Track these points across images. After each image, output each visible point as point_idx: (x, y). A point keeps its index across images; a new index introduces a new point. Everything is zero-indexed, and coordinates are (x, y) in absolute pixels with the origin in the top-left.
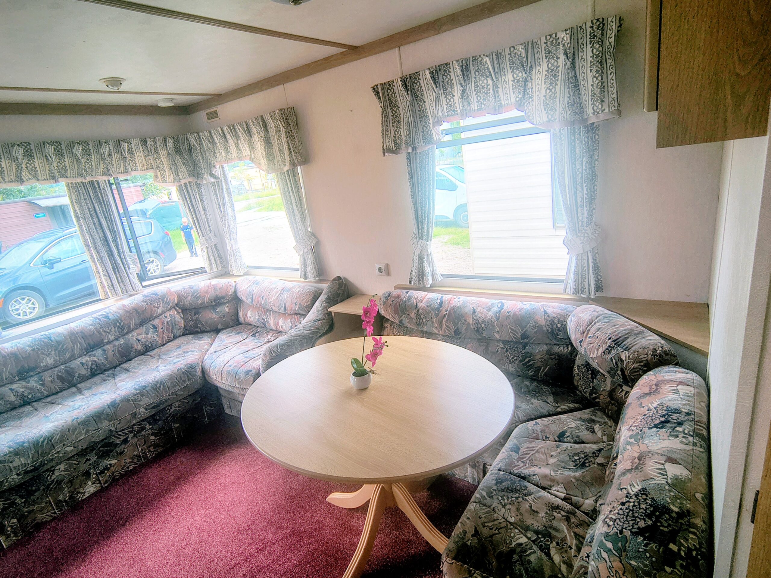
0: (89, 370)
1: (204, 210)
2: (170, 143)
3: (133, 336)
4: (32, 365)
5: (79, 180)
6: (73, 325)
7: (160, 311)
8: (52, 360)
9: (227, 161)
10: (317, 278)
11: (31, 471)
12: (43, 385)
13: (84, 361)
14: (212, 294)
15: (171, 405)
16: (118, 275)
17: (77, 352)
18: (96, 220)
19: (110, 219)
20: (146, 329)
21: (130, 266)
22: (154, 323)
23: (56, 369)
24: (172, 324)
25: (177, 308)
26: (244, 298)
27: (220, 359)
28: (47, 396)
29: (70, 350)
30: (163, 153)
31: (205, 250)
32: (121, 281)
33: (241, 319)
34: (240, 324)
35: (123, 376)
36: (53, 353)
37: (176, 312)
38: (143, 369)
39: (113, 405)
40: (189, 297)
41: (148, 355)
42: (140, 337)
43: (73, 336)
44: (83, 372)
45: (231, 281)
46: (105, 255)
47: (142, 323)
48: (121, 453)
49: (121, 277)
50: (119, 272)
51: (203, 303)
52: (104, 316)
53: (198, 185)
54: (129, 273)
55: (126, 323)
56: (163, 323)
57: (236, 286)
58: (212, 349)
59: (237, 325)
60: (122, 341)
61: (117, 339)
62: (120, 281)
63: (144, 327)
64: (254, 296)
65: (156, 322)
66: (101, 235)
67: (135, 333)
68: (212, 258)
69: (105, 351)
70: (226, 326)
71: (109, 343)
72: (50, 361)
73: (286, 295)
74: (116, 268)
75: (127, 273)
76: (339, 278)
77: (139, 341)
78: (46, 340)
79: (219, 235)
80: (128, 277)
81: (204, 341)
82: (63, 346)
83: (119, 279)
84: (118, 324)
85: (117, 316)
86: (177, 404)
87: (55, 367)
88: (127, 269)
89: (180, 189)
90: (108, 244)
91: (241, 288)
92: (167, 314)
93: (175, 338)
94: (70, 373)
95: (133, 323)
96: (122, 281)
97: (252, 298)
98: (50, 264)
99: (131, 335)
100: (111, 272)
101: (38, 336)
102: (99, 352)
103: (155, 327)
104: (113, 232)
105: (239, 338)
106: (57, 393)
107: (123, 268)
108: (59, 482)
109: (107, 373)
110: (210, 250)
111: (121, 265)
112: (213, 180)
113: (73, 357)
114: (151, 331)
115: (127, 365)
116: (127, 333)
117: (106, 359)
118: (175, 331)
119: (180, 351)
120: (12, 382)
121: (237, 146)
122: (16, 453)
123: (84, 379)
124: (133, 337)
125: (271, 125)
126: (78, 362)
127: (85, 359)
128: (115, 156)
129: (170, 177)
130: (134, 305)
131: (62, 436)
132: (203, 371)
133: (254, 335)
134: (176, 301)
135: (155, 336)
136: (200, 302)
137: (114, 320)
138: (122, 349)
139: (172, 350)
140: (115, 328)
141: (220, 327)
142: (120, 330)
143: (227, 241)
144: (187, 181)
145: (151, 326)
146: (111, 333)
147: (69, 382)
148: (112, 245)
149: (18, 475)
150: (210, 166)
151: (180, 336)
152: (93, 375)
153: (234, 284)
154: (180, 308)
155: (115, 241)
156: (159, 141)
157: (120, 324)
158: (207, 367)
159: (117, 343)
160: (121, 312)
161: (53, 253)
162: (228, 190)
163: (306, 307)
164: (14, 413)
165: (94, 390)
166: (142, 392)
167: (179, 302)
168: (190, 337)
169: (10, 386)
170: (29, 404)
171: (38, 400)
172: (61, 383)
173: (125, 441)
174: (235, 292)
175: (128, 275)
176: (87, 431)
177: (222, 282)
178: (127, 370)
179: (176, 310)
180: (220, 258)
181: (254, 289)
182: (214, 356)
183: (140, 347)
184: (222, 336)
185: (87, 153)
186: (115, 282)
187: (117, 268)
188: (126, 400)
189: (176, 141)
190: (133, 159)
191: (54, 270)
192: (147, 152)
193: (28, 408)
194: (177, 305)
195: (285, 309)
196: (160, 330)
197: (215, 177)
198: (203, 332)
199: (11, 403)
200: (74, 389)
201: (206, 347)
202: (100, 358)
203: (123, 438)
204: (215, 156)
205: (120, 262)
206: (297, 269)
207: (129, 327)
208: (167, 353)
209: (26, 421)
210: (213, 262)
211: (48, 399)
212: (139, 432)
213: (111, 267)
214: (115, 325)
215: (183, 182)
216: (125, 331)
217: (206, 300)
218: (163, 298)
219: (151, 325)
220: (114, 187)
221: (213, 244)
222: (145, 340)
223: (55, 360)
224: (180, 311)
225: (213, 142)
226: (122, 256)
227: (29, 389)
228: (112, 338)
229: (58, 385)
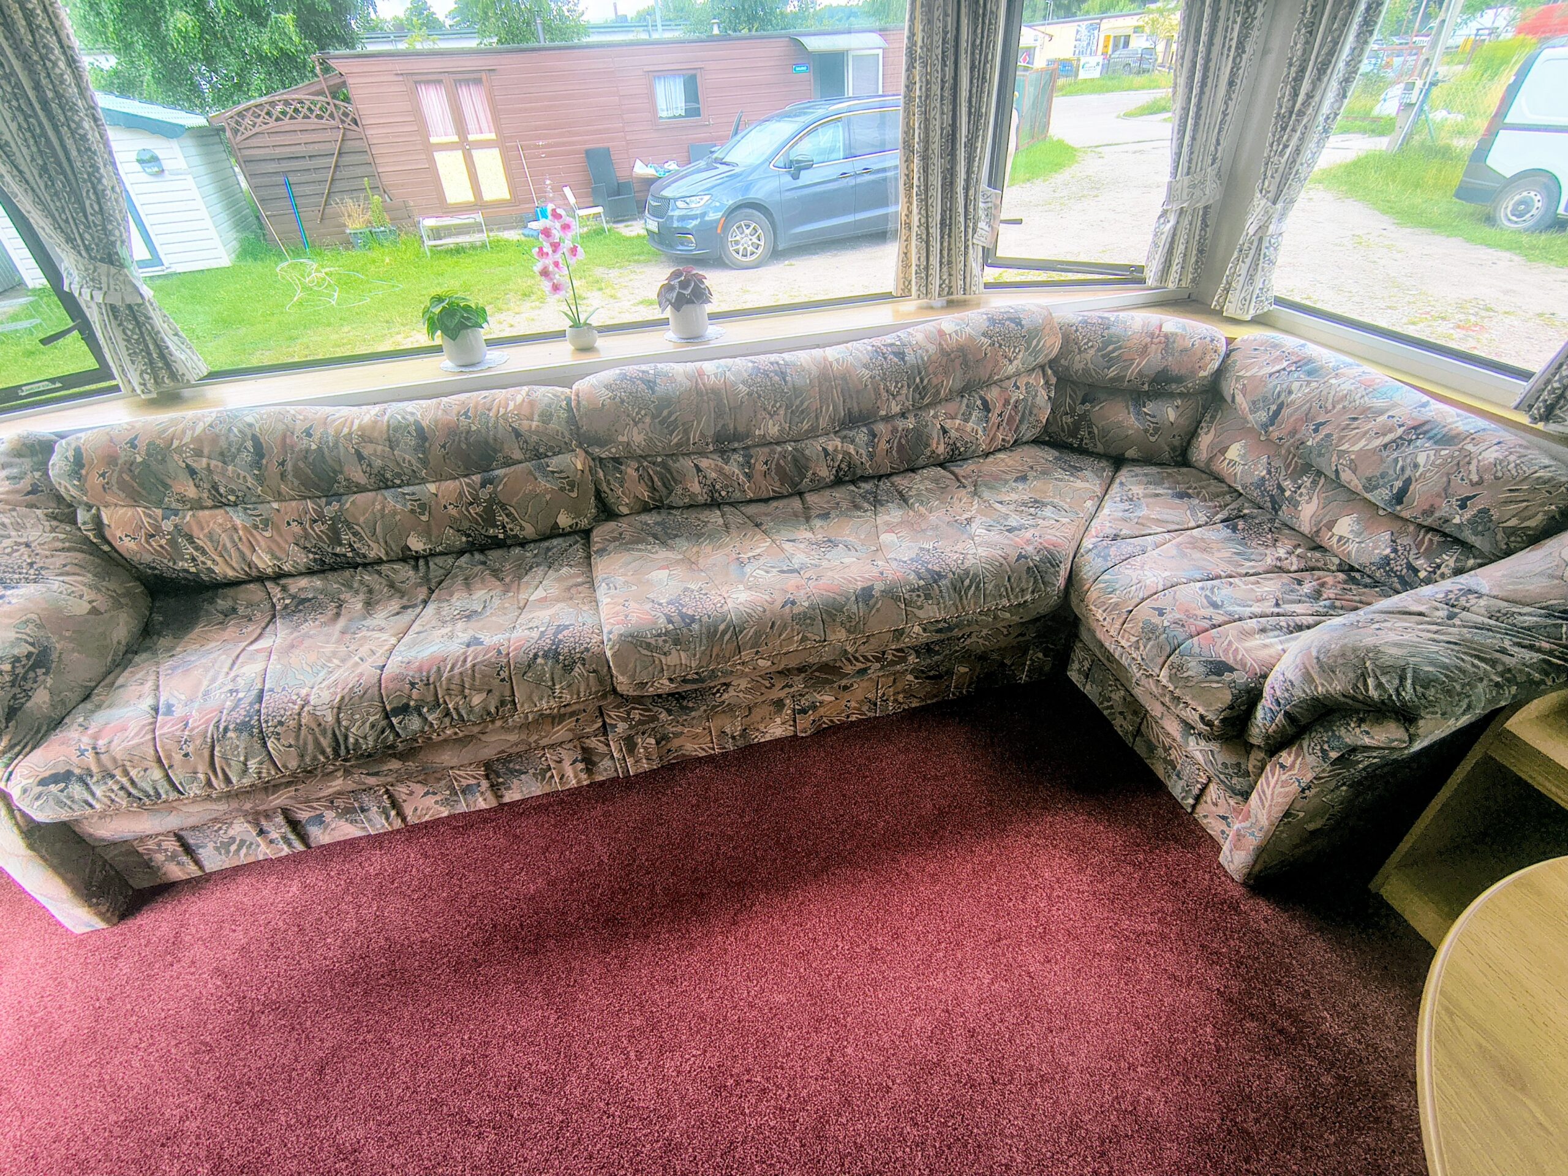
0: (834, 471)
3: (935, 417)
4: (741, 429)
6: (830, 352)
7: (1008, 369)
8: (776, 428)
12: (749, 476)
13: (830, 449)
14: (1153, 361)
15: (972, 633)
16: (946, 244)
17: (823, 423)
18: (949, 72)
20: (967, 406)
21: (980, 225)
22: (988, 397)
23: (779, 449)
24: (1024, 410)
25: (1050, 372)
26: (1241, 403)
28: (751, 501)
29: (813, 415)
31: (1173, 218)
32: (947, 263)
33: (1199, 454)
34: (1187, 464)
35: (895, 512)
36: (782, 412)
37: (1042, 382)
40: (1092, 352)
41: (952, 473)
42: (948, 424)
43: (827, 384)
44: (823, 471)
46: (936, 181)
47: (966, 390)
48: (847, 688)
49: (949, 250)
50: (950, 236)
51: (1119, 378)
52: (895, 349)
54: (970, 243)
55: (935, 381)
56: (1007, 402)
57: (1228, 355)
58: (1107, 523)
59: (1180, 468)
61: (903, 415)
62: (945, 260)
63: (965, 401)
64: (1285, 412)
65: (994, 394)
66: (948, 119)
67: (941, 411)
68: (1181, 248)
69: (875, 436)
70: (1146, 459)
71: (887, 419)
72: (773, 429)
74: (947, 224)
75: (966, 241)
77: (945, 432)
78: (777, 378)
80: (966, 253)
81: (1085, 483)
82: (802, 403)
83: (945, 253)
84: (918, 380)
85: (923, 360)
87: (777, 443)
88: (970, 231)
90: (954, 152)
91: (1246, 367)
92: (1023, 381)
93: (1016, 445)
94: (801, 464)
95: (947, 384)
96: (949, 263)
97: (1277, 413)
98: (796, 167)
99: (932, 413)
100: (935, 232)
101: (764, 360)
102: (862, 435)
103: (986, 407)
104: (976, 116)
105: (1184, 512)
106: (767, 500)
107: (963, 229)
108: (731, 707)
109: (867, 486)
110: (1186, 221)
111: (962, 219)
113: (813, 433)
114: (975, 415)
115: (905, 482)
116: (928, 406)
117: (871, 456)
118: (1024, 427)
119: (1022, 493)
120: (702, 454)
123: (819, 486)
124: (935, 419)
126: (818, 445)
127: (834, 443)
130: (962, 340)
132: (1072, 579)
133: (1229, 522)
134: (1052, 355)
135: (980, 432)
136: (1112, 373)
137: (912, 366)
138: (908, 441)
139: (1006, 482)
140: (909, 387)
142: (918, 396)
145: (979, 402)
146: (898, 398)
147: (794, 485)
148: (962, 154)
151: (1027, 444)
152: (838, 482)
153: (1225, 347)
154: (1055, 373)
155: (971, 145)
157: (922, 380)
158: (1085, 574)
159: (901, 424)
160: (932, 349)
164: (692, 516)
167: (1061, 354)
168: (1051, 454)
169: (697, 460)
170: (718, 507)
171: (735, 505)
172: (778, 484)
173: (862, 672)
174: (1219, 373)
175: (966, 247)
179: (1044, 374)
181: (1295, 386)
182: (1114, 549)
183: (941, 449)
184: (1133, 484)
186: (935, 261)
187: (950, 225)
188: (892, 595)
191: (799, 183)
193: (716, 517)
194: (1053, 363)
196: (994, 418)
198: (1083, 451)
199: (693, 496)
200: (796, 503)
201: (1089, 503)
202: (861, 451)
205: (961, 210)
207: (938, 392)
209: (705, 553)
210: (1177, 259)
211: (751, 509)
212: (892, 663)
213: (939, 217)
214: (911, 378)
216: (926, 401)
217: (1132, 372)
218: (1028, 338)
219: (982, 398)
222: (958, 435)
223: (781, 431)
224: (1053, 380)
226: (972, 192)
227: (726, 477)
228: (896, 409)
229: (773, 485)
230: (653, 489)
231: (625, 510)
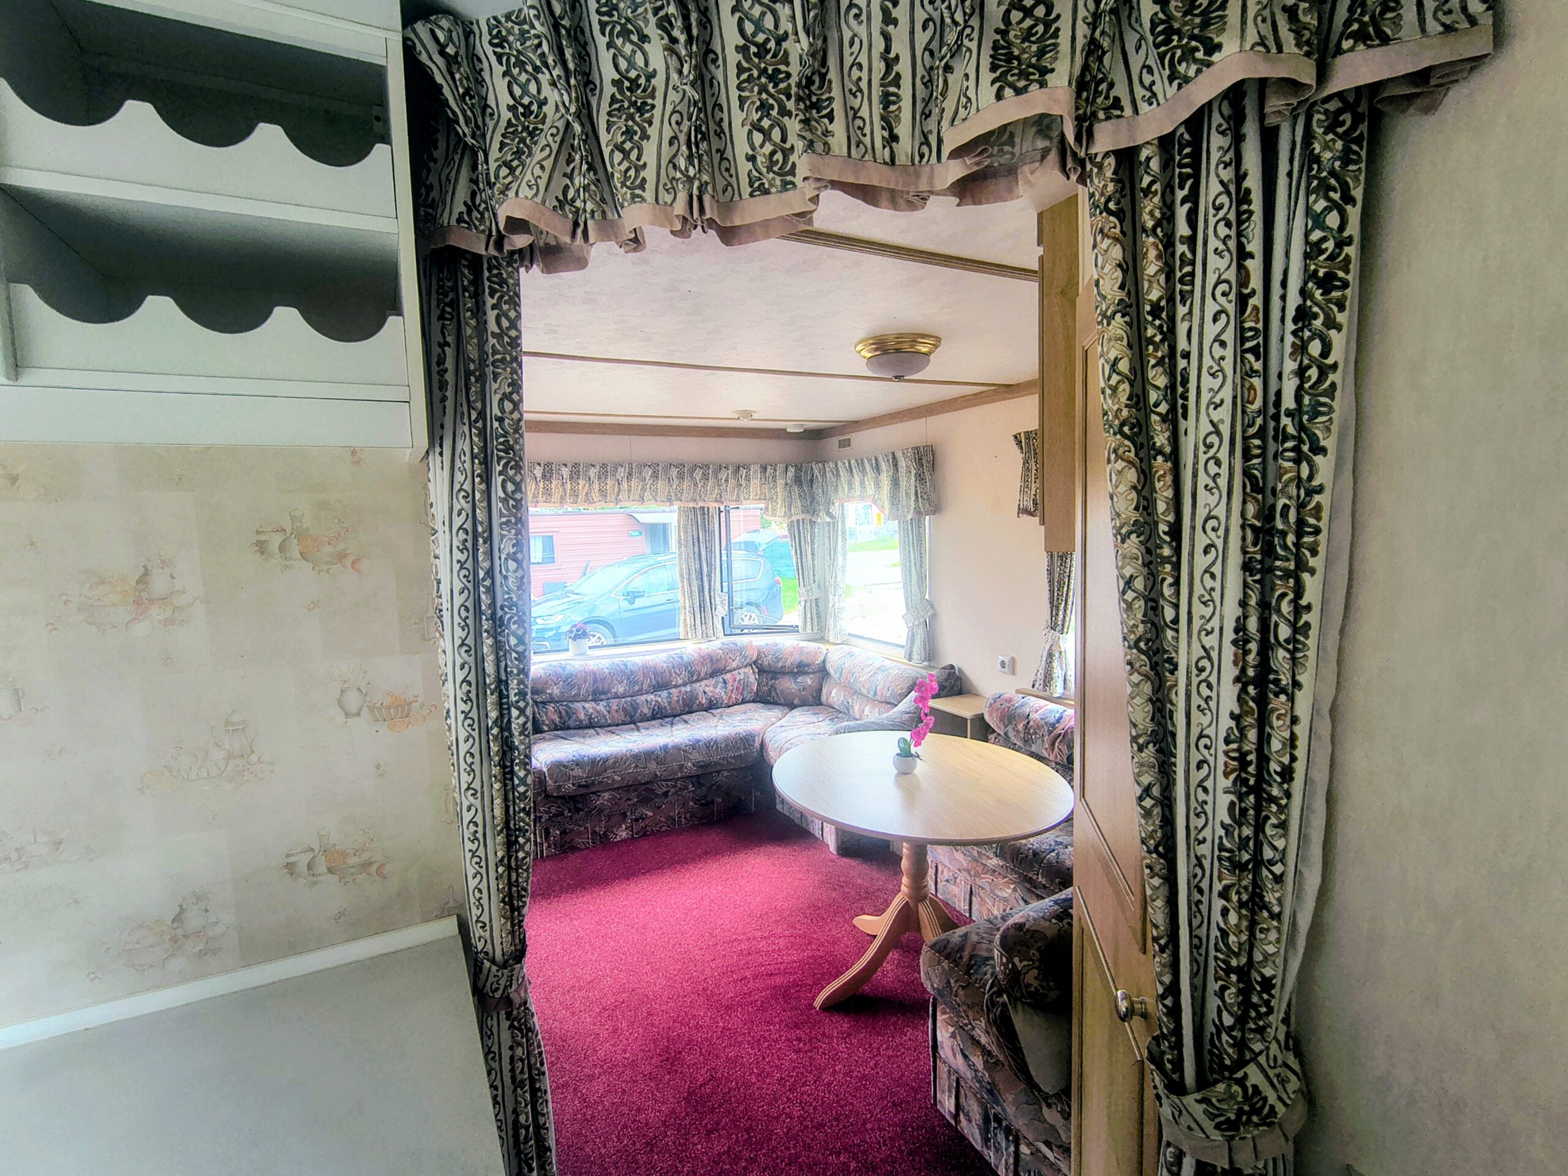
0: (651, 711)
1: (813, 554)
2: (792, 471)
4: (606, 688)
5: (691, 505)
6: (648, 658)
7: (734, 665)
9: (849, 499)
10: (926, 663)
11: (584, 786)
12: (609, 712)
13: (649, 700)
14: (795, 658)
15: (718, 772)
16: (703, 615)
17: (645, 687)
18: (696, 549)
19: (710, 551)
20: (715, 682)
21: (718, 608)
23: (624, 700)
24: (744, 685)
25: (754, 667)
26: (832, 671)
27: (783, 735)
28: (609, 726)
29: (640, 683)
30: (780, 482)
31: (803, 603)
32: (704, 623)
33: (823, 699)
34: (821, 704)
35: (681, 726)
36: (625, 682)
37: (751, 671)
38: (702, 724)
39: (665, 748)
40: (771, 657)
41: (709, 712)
42: (707, 689)
43: (646, 670)
44: (646, 711)
45: (823, 647)
46: (695, 589)
47: (713, 674)
48: (659, 807)
49: (705, 619)
50: (704, 613)
51: (784, 667)
52: (679, 658)
53: (813, 523)
54: (714, 616)
55: (698, 669)
56: (735, 680)
57: (826, 654)
58: (779, 724)
59: (817, 705)
60: (688, 688)
61: (684, 684)
63: (714, 680)
64: (844, 671)
65: (728, 676)
66: (698, 566)
67: (703, 683)
68: (809, 616)
69: (670, 694)
70: (804, 703)
71: (676, 686)
72: (621, 689)
73: (880, 677)
74: (702, 607)
75: (712, 615)
76: (952, 667)
77: (705, 693)
78: (623, 668)
79: (823, 588)
80: (713, 620)
81: (774, 713)
82: (635, 678)
83: (703, 620)
84: (689, 668)
85: (692, 661)
86: (726, 774)
87: (623, 697)
88: (714, 611)
89: (791, 526)
90: (702, 578)
91: (833, 658)
92: (742, 671)
93: (744, 702)
94: (635, 707)
95: (704, 670)
97: (841, 672)
98: (632, 596)
99: (699, 684)
100: (697, 609)
101: (617, 660)
102: (664, 694)
103: (725, 682)
104: (710, 565)
105: (814, 719)
106: (618, 725)
107: (710, 610)
108: (600, 811)
109: (667, 719)
110: (808, 605)
111: (709, 606)
112: (828, 519)
113: (640, 692)
114: (720, 685)
116: (697, 681)
117: (670, 703)
118: (745, 693)
119: (744, 716)
120: (586, 701)
121: (862, 483)
122: (578, 763)
123: (645, 719)
124: (700, 687)
125: (902, 463)
126: (643, 698)
127: (650, 697)
128: (732, 482)
129: (781, 510)
130: (710, 652)
131: (615, 763)
132: (762, 744)
133: (832, 720)
134: (754, 658)
135: (723, 694)
136: (780, 665)
137: (687, 663)
138: (687, 697)
139: (736, 715)
140: (686, 672)
141: (796, 701)
142: (690, 676)
143: (831, 597)
144: (800, 517)
145: (721, 680)
146: (680, 676)
147: (631, 717)
148: (705, 579)
149: (573, 785)
150: (829, 503)
151: (749, 702)
152: (654, 717)
153: (825, 652)
154: (757, 667)
155: (709, 576)
156: (780, 468)
157: (692, 668)
158: (767, 741)
159: (683, 689)
160: (696, 655)
161: (638, 584)
162: (843, 533)
163: (900, 695)
164: (580, 732)
165: (650, 732)
166: (695, 745)
167: (757, 658)
168: (760, 705)
169: (583, 704)
170: (593, 727)
171: (601, 727)
172: (624, 716)
173: (666, 794)
174: (824, 662)
175: (713, 618)
176: (636, 766)
177: (813, 646)
178: (685, 721)
179: (752, 668)
180: (819, 617)
181: (846, 663)
182: (779, 729)
183: (704, 701)
184: (796, 712)
185: (705, 477)
186: (698, 622)
187: (704, 607)
188: (677, 748)
189: (799, 469)
190: (748, 487)
191: (635, 606)
192: (765, 480)
193: (591, 731)
194: (755, 662)
195: (875, 693)
196: (730, 687)
197: (832, 516)
198: (775, 703)
199: (581, 721)
200: (633, 726)
201: (776, 719)
202: (664, 701)
203: (665, 789)
204: (836, 491)
205: (708, 602)
206: (903, 647)
207: (699, 674)
208: (729, 715)
209: (588, 741)
210: (809, 620)
211: (609, 728)
212: (680, 789)
213: (698, 606)
214: (686, 668)
215: (795, 518)
216: (695, 678)
217: (788, 664)
218: (741, 650)
219: (722, 678)
220: (723, 514)
221: (813, 598)
222: (712, 695)
223: (625, 690)
224: (757, 670)
225: (838, 475)
226: (712, 596)
227: (597, 712)
228: (680, 682)
229: (621, 717)
230: (561, 717)
231: (546, 728)
